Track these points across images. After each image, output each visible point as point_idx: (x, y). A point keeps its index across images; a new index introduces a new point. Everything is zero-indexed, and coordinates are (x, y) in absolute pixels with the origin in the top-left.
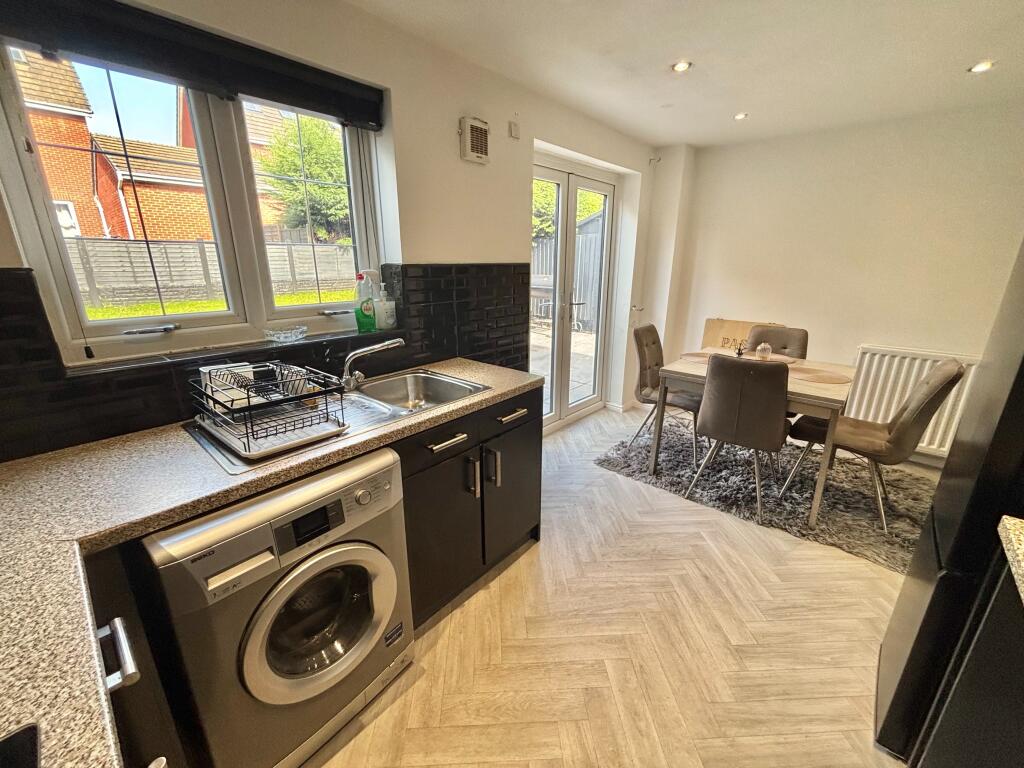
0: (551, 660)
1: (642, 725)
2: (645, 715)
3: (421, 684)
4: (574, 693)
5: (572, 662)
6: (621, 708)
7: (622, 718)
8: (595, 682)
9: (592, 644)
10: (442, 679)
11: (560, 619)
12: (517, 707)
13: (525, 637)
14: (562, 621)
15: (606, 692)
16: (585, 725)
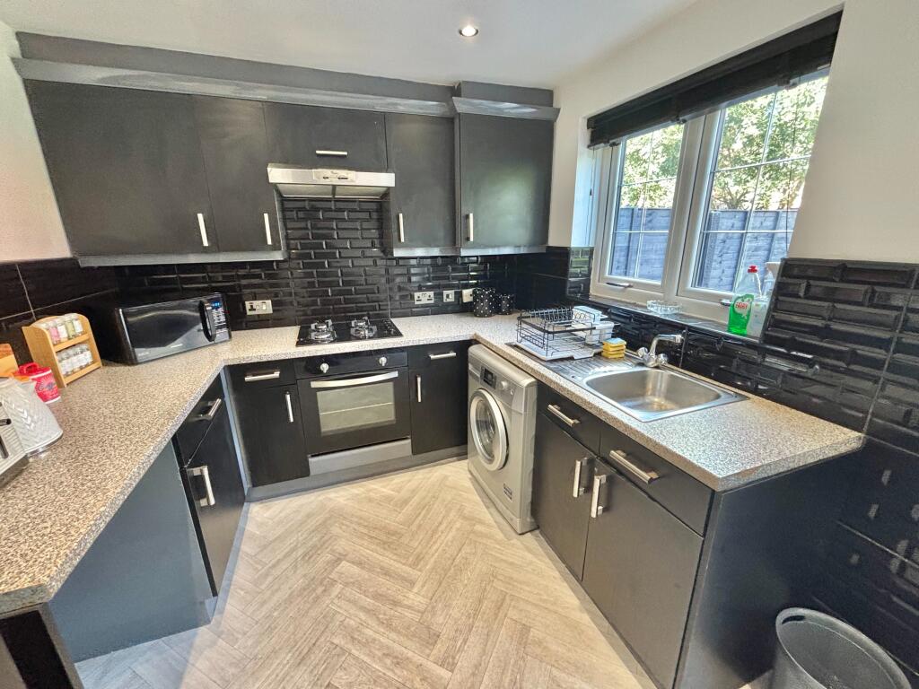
0: (477, 624)
1: (388, 661)
2: (393, 671)
3: (500, 536)
4: (441, 624)
5: (465, 641)
6: (410, 654)
7: (403, 649)
8: (439, 649)
9: (473, 674)
10: (498, 547)
11: (516, 662)
12: (455, 581)
13: (509, 615)
14: (512, 661)
15: (428, 651)
16: (417, 617)
